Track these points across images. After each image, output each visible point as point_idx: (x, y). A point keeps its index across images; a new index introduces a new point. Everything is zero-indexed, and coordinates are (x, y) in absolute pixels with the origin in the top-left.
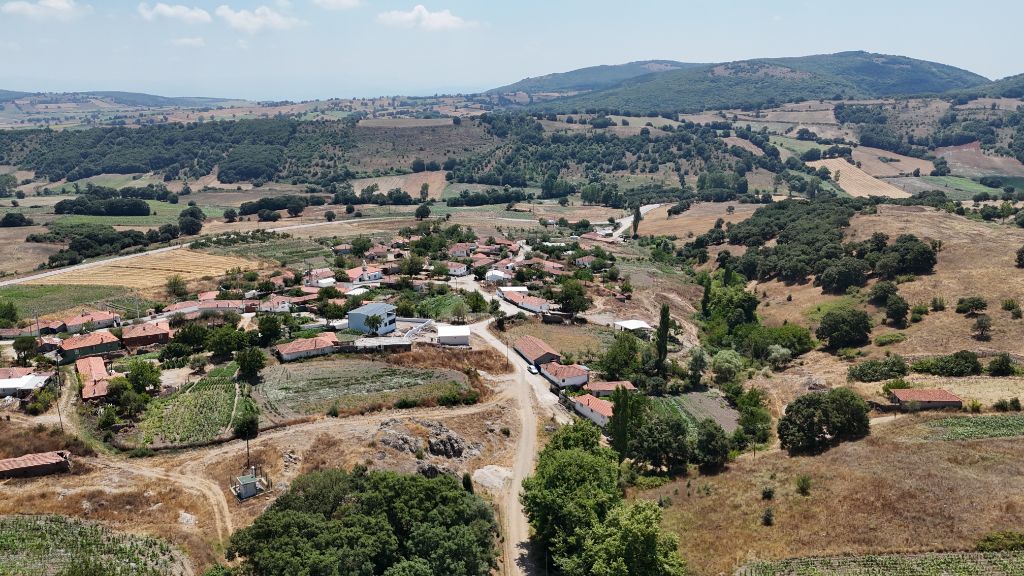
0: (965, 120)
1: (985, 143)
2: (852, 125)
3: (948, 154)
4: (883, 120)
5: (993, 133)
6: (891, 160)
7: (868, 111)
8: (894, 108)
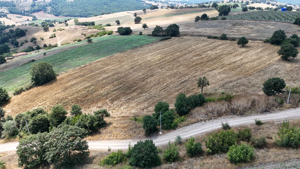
0: (38, 5)
1: (45, 11)
2: (5, 7)
3: (36, 14)
4: (14, 6)
5: (46, 8)
6: (20, 17)
7: (9, 3)
8: (17, 2)
